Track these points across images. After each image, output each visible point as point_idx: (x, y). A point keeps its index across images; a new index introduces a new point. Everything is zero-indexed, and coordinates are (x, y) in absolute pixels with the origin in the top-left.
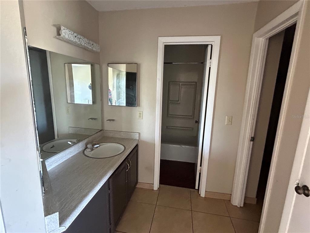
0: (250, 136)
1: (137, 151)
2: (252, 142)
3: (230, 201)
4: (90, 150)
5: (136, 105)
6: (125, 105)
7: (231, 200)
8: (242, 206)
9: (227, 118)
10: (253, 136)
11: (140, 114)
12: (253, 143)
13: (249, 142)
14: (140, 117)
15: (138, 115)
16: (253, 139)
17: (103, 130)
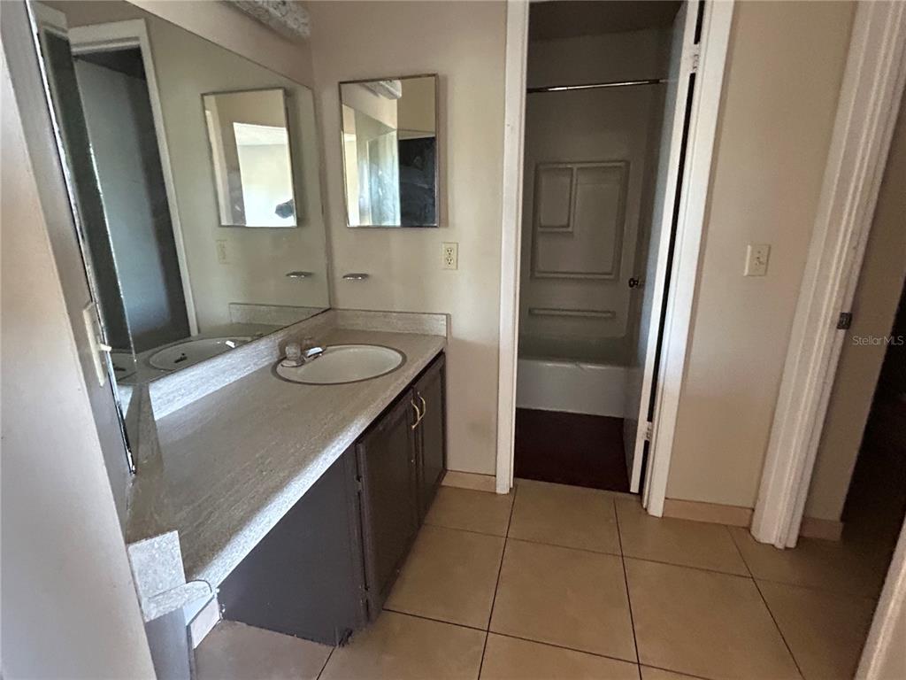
0: (835, 309)
1: (443, 372)
2: (842, 332)
3: (748, 529)
4: (294, 364)
5: (437, 219)
6: (398, 223)
7: (754, 525)
8: (792, 544)
9: (752, 252)
10: (847, 310)
11: (449, 251)
12: (846, 335)
13: (833, 332)
14: (449, 261)
15: (443, 254)
16: (846, 321)
17: (334, 309)
